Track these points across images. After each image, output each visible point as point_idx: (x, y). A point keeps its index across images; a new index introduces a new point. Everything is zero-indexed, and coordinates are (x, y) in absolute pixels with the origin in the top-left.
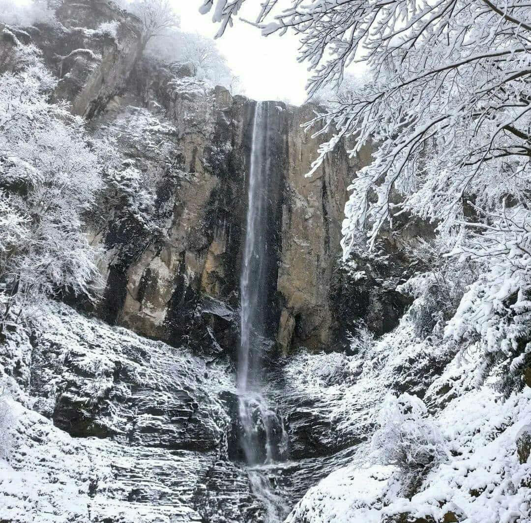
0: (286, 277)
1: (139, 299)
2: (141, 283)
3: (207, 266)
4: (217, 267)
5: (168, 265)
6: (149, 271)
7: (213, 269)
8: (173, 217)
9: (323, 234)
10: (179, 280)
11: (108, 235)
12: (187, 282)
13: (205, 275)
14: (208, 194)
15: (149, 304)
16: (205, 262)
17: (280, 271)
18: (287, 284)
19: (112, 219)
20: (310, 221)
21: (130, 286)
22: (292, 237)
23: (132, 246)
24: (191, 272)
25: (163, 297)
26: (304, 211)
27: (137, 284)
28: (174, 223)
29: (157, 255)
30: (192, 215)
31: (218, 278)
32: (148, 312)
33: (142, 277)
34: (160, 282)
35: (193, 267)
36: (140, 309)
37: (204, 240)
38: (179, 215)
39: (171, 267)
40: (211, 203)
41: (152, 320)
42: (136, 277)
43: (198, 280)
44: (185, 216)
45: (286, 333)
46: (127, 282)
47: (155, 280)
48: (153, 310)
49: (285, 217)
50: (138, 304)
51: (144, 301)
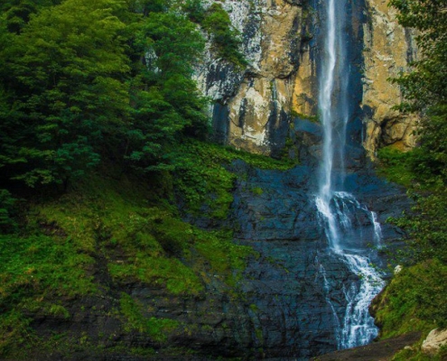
0: (370, 92)
1: (240, 125)
2: (240, 111)
3: (295, 89)
4: (304, 89)
5: (262, 93)
6: (245, 101)
7: (301, 92)
8: (260, 51)
9: (405, 46)
10: (273, 106)
11: (208, 75)
12: (280, 106)
13: (295, 98)
14: (291, 24)
15: (249, 129)
16: (294, 87)
17: (364, 87)
18: (372, 98)
19: (209, 60)
20: (392, 36)
21: (232, 115)
22: (374, 53)
23: (229, 82)
24: (282, 97)
25: (261, 121)
26: (385, 27)
27: (237, 113)
28: (262, 56)
29: (251, 86)
30: (278, 46)
31: (307, 99)
32: (249, 135)
33: (241, 107)
34: (257, 109)
35: (283, 92)
36: (243, 133)
37: (291, 68)
38: (266, 48)
39: (264, 95)
40: (294, 32)
41: (254, 141)
42: (235, 107)
43: (290, 103)
44: (272, 48)
45: (372, 141)
46: (229, 113)
47: (252, 108)
48: (253, 132)
49: (366, 35)
50: (240, 130)
51: (244, 126)
